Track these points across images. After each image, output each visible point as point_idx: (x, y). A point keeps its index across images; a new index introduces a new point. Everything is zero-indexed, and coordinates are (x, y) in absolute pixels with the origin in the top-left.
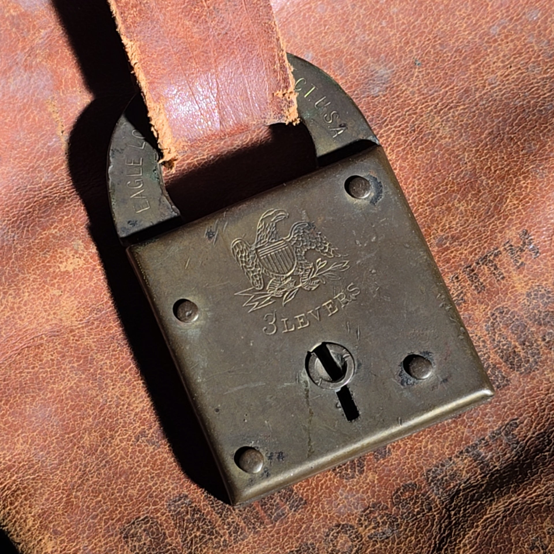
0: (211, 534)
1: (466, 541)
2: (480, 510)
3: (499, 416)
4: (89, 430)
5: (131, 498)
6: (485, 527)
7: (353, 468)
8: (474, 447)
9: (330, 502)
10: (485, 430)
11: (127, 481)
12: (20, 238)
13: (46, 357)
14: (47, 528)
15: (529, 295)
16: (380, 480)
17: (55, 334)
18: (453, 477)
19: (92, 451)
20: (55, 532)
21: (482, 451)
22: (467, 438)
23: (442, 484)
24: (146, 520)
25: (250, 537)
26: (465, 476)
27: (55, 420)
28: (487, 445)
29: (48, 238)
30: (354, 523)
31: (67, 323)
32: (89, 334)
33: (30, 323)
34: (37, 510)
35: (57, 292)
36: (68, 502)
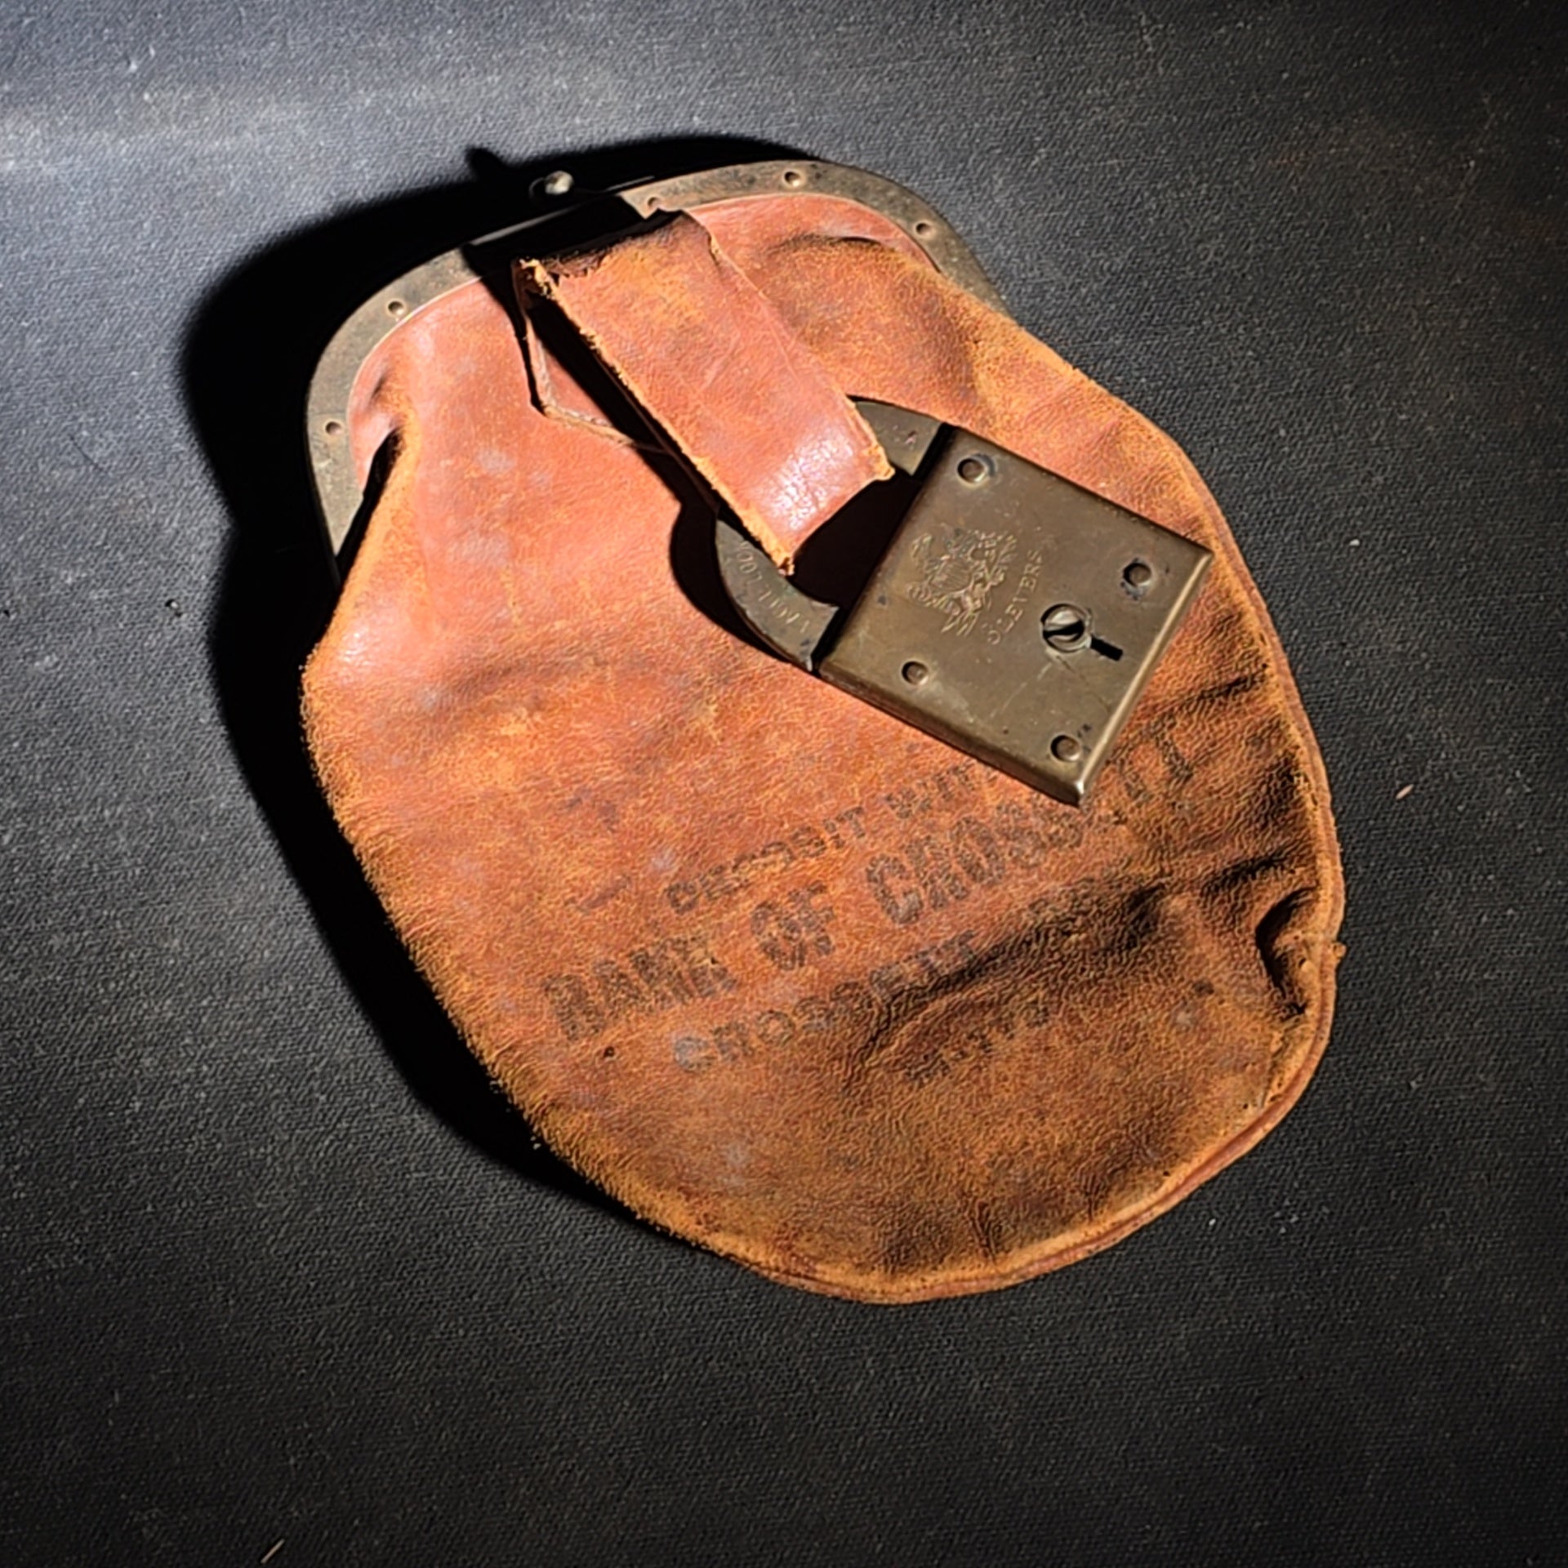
0: (636, 997)
1: (903, 1031)
2: (922, 1006)
3: (954, 927)
4: (516, 890)
5: (555, 956)
6: (924, 1020)
7: (793, 959)
8: (925, 953)
9: (765, 989)
10: (938, 938)
11: (552, 940)
12: (461, 700)
13: (477, 816)
14: (464, 970)
15: (999, 808)
16: (821, 975)
17: (487, 797)
18: (898, 979)
19: (517, 909)
20: (473, 974)
21: (932, 958)
22: (918, 946)
23: (887, 985)
24: (569, 978)
25: (678, 1007)
26: (911, 979)
27: (480, 875)
28: (938, 953)
29: (489, 702)
30: (789, 1012)
31: (503, 787)
32: (525, 799)
33: (464, 781)
34: (455, 952)
35: (495, 755)
36: (489, 950)
